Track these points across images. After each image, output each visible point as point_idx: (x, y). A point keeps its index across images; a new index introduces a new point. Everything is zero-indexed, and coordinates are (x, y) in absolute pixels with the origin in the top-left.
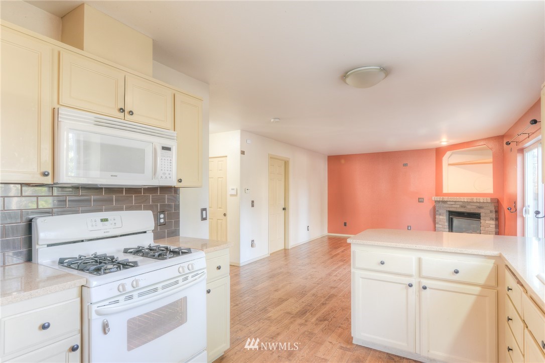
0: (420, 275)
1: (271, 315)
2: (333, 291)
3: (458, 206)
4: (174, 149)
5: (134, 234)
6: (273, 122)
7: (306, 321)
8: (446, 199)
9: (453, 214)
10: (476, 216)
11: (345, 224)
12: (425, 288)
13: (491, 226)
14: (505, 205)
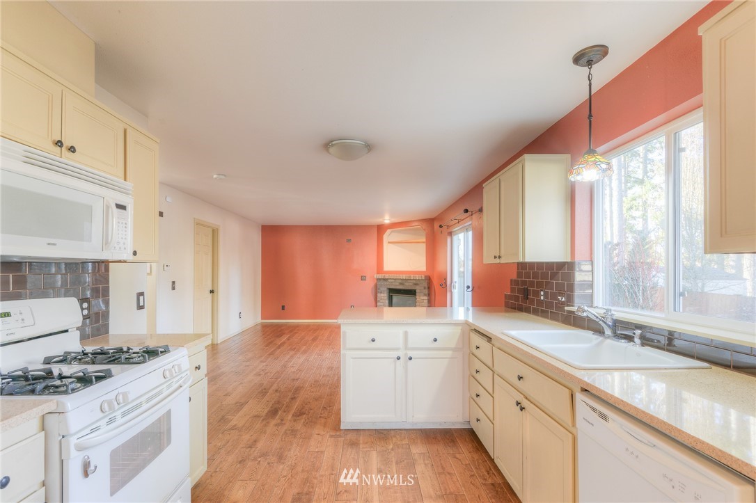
0: (406, 348)
1: (235, 423)
2: (297, 384)
3: (397, 284)
4: (129, 208)
5: (51, 334)
6: (216, 178)
7: (282, 420)
8: (387, 276)
9: (393, 292)
10: (412, 293)
11: (283, 308)
12: (410, 359)
13: (425, 301)
14: (435, 282)
